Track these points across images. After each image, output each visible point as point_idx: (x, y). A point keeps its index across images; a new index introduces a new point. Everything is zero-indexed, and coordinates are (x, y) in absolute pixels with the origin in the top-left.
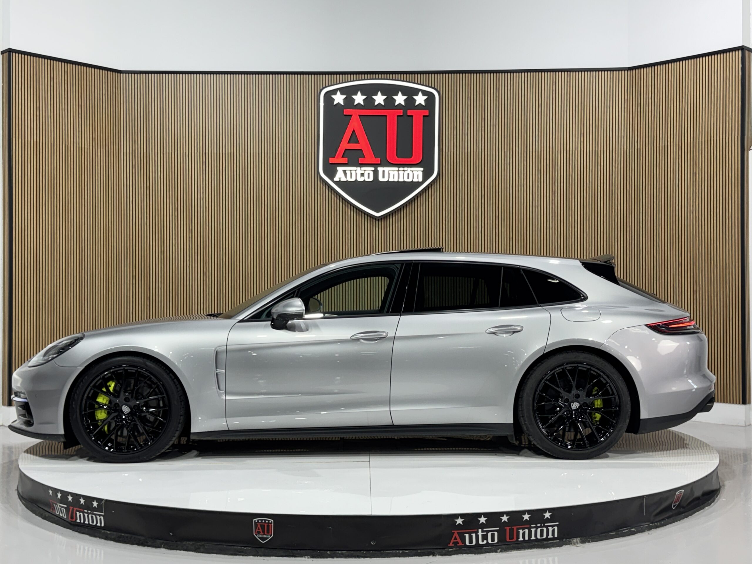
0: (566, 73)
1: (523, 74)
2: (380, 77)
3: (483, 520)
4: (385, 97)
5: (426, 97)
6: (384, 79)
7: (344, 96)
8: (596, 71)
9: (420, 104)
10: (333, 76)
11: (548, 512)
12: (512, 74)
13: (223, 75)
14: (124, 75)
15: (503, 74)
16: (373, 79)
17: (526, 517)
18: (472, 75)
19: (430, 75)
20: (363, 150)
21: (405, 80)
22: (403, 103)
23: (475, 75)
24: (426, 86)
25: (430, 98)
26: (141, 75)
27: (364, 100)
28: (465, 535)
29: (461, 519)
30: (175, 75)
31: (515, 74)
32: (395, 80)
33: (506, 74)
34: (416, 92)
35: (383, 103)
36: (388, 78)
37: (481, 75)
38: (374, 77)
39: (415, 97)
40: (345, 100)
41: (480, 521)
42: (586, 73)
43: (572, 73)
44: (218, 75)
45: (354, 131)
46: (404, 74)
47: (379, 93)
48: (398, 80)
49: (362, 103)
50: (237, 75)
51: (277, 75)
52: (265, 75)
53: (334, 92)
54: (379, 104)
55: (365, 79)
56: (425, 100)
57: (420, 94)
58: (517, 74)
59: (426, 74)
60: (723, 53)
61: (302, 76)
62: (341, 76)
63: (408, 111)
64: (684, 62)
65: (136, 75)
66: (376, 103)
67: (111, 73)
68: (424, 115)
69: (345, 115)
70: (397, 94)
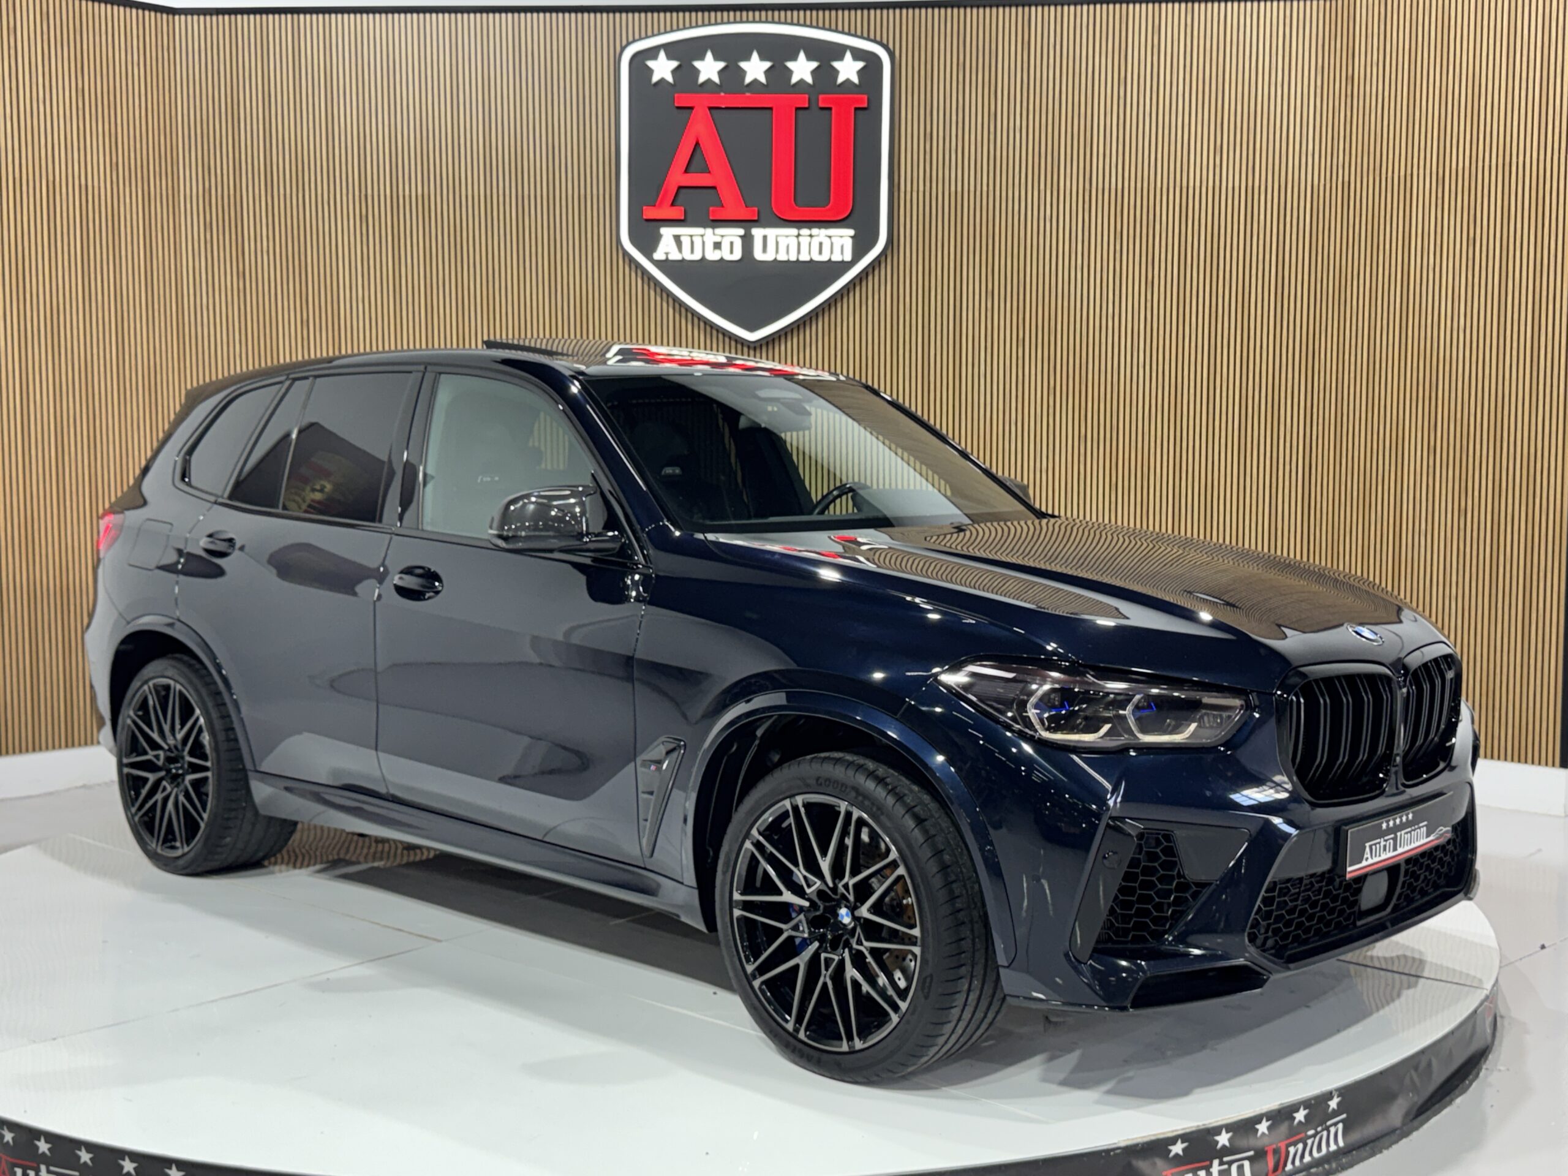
2: (757, 18)
4: (767, 65)
5: (860, 65)
6: (766, 22)
7: (674, 64)
9: (848, 81)
10: (648, 15)
16: (741, 22)
18: (968, 10)
19: (872, 11)
20: (717, 186)
21: (814, 23)
22: (809, 80)
23: (974, 10)
24: (862, 37)
25: (871, 65)
27: (721, 72)
32: (791, 24)
35: (763, 80)
36: (776, 19)
37: (987, 10)
38: (744, 19)
39: (836, 64)
40: (675, 71)
45: (697, 144)
46: (811, 10)
47: (755, 56)
48: (798, 25)
49: (716, 79)
53: (652, 53)
54: (755, 81)
55: (722, 23)
56: (860, 73)
57: (848, 55)
59: (862, 9)
61: (579, 15)
62: (668, 15)
63: (821, 96)
66: (748, 80)
68: (858, 106)
69: (678, 108)
70: (794, 58)
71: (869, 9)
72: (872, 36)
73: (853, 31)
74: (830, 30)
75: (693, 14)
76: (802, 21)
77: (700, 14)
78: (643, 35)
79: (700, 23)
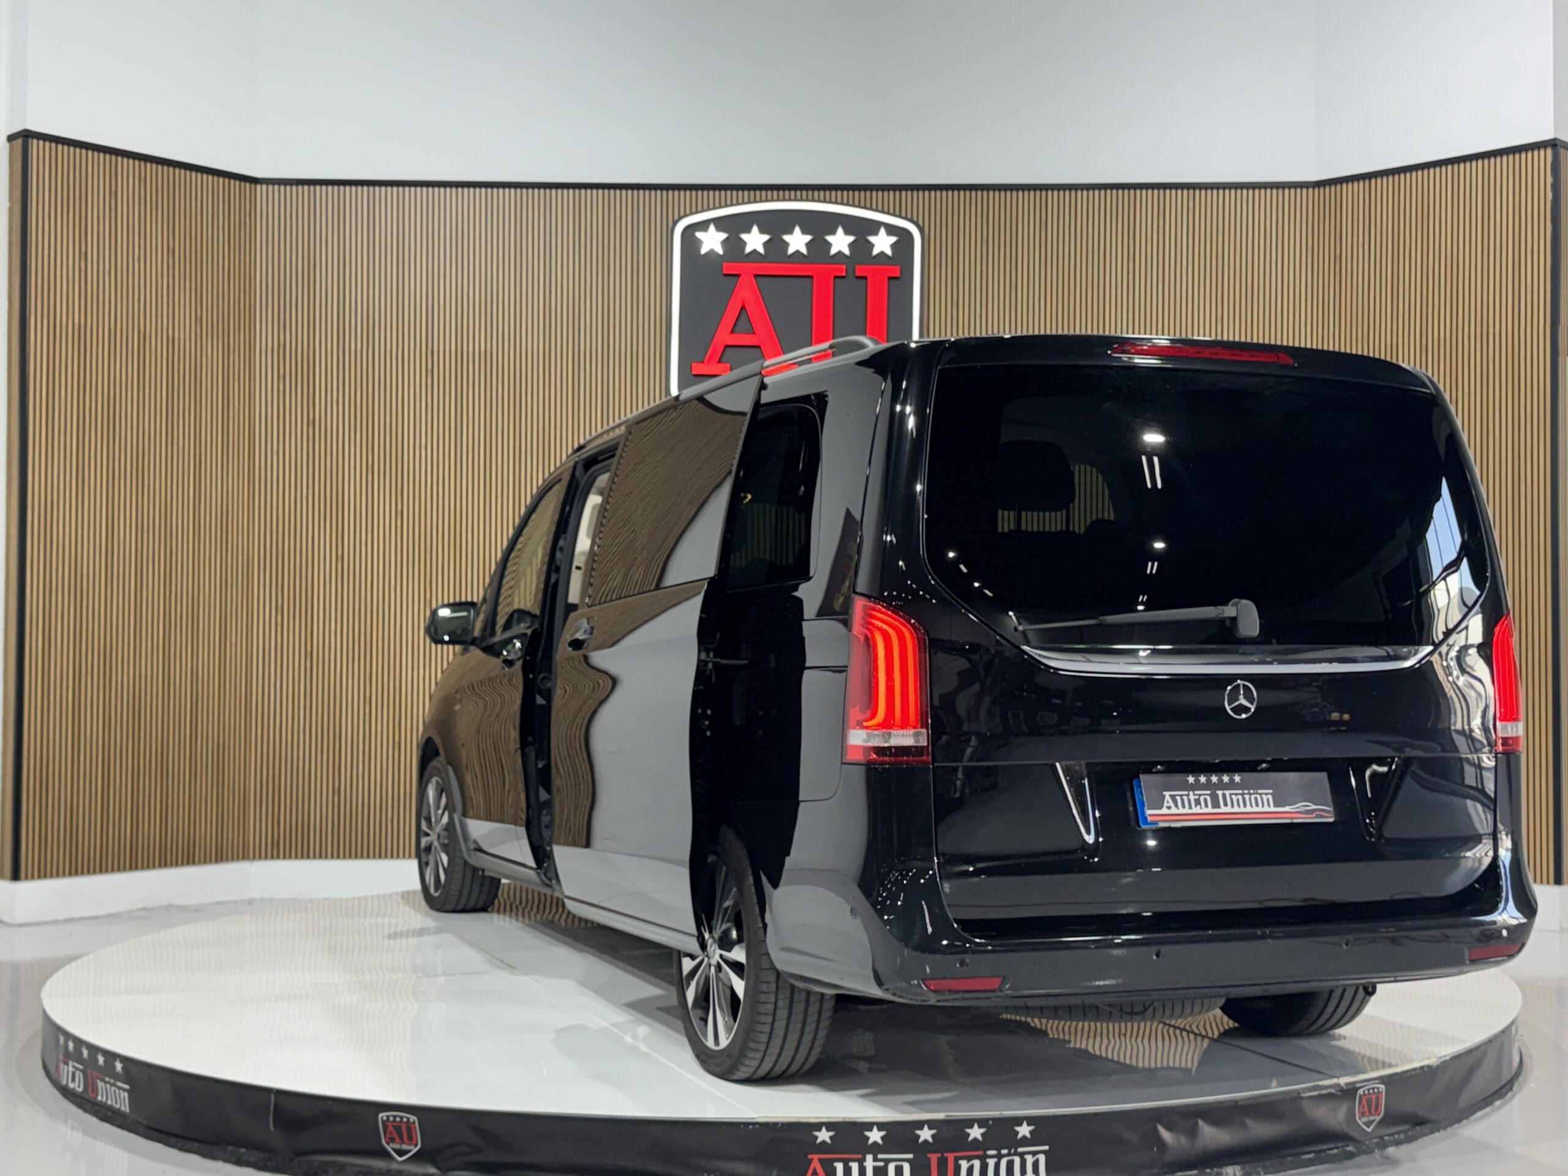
0: (1185, 192)
1: (1097, 192)
2: (799, 197)
3: (875, 1136)
4: (808, 238)
5: (893, 239)
6: (807, 200)
7: (723, 236)
8: (1248, 189)
9: (882, 253)
10: (700, 193)
11: (1025, 1123)
12: (1073, 193)
13: (472, 190)
14: (264, 187)
15: (1056, 193)
16: (784, 200)
17: (976, 1133)
18: (991, 193)
19: (904, 193)
20: (762, 347)
21: (851, 202)
22: (847, 252)
23: (997, 193)
24: (894, 215)
25: (904, 240)
26: (300, 187)
27: (765, 244)
28: (836, 1164)
29: (828, 1130)
30: (371, 188)
31: (1079, 193)
32: (830, 202)
33: (1062, 193)
34: (874, 227)
35: (804, 251)
36: (816, 198)
37: (1009, 193)
38: (787, 197)
39: (872, 239)
40: (725, 243)
41: (868, 1138)
42: (1227, 191)
43: (1197, 192)
44: (460, 190)
45: (743, 307)
46: (848, 190)
47: (797, 230)
48: (836, 203)
49: (761, 250)
50: (501, 190)
51: (583, 191)
52: (560, 191)
53: (703, 226)
54: (797, 252)
55: (767, 201)
56: (893, 246)
57: (882, 231)
58: (1085, 193)
59: (894, 190)
60: (1514, 153)
61: (635, 192)
62: (717, 193)
63: (857, 267)
64: (1432, 170)
65: (288, 188)
66: (791, 251)
67: (237, 183)
68: (891, 275)
69: (726, 275)
70: (833, 232)
71: (900, 191)
72: (903, 214)
73: (886, 209)
74: (865, 208)
75: (740, 193)
76: (839, 200)
77: (746, 193)
78: (694, 210)
79: (746, 200)
